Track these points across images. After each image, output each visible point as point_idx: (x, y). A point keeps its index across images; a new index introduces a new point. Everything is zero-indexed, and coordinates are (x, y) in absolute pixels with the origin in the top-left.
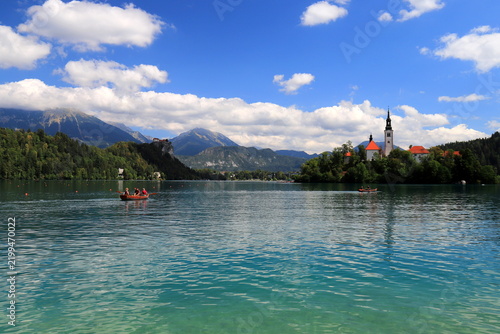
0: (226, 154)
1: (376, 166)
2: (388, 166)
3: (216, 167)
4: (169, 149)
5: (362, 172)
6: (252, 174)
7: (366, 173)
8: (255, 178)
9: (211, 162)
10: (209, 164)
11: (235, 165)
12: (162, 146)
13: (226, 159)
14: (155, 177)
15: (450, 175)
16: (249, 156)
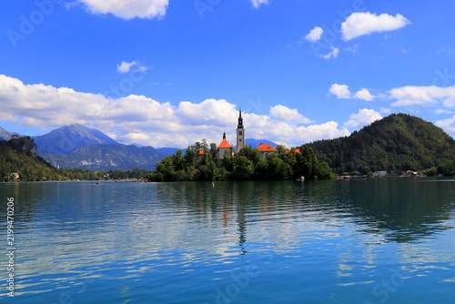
0: (104, 152)
1: (227, 164)
2: (237, 163)
3: (92, 166)
4: (31, 147)
5: (212, 170)
6: (128, 173)
7: (216, 171)
8: (130, 177)
9: (87, 161)
10: (85, 163)
11: (113, 164)
12: (23, 144)
13: (103, 157)
14: (12, 178)
15: (292, 172)
16: (129, 154)
